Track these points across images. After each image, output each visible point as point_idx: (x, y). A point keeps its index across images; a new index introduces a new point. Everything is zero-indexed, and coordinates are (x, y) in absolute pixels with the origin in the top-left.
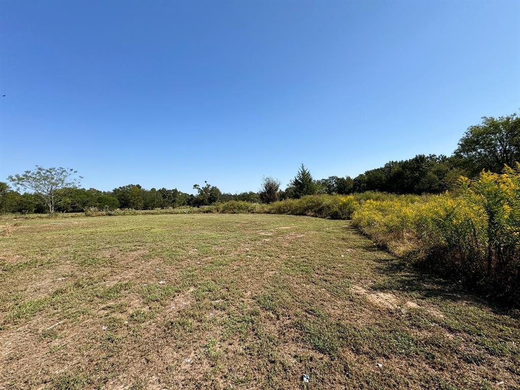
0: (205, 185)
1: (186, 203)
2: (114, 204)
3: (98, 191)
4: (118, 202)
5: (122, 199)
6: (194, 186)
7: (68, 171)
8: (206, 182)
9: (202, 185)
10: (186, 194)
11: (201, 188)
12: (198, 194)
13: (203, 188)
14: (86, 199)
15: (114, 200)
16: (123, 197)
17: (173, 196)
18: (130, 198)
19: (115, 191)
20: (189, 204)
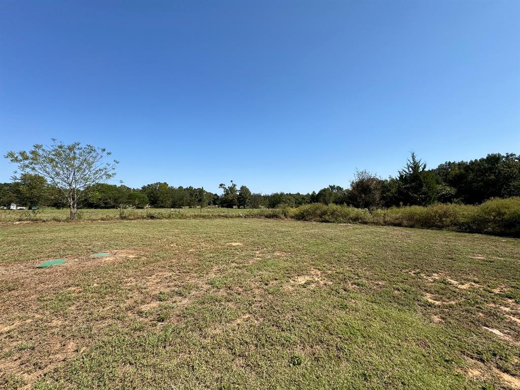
0: (231, 185)
1: (212, 202)
2: (143, 201)
3: (128, 188)
4: (147, 199)
5: (152, 197)
6: (220, 185)
7: (99, 151)
8: (232, 181)
9: (228, 185)
10: (210, 193)
11: (227, 188)
12: (224, 193)
13: (229, 187)
14: (117, 195)
15: (144, 197)
16: (152, 195)
17: (200, 195)
18: (159, 195)
19: (144, 188)
20: (215, 204)
